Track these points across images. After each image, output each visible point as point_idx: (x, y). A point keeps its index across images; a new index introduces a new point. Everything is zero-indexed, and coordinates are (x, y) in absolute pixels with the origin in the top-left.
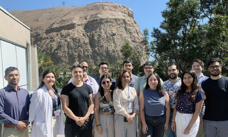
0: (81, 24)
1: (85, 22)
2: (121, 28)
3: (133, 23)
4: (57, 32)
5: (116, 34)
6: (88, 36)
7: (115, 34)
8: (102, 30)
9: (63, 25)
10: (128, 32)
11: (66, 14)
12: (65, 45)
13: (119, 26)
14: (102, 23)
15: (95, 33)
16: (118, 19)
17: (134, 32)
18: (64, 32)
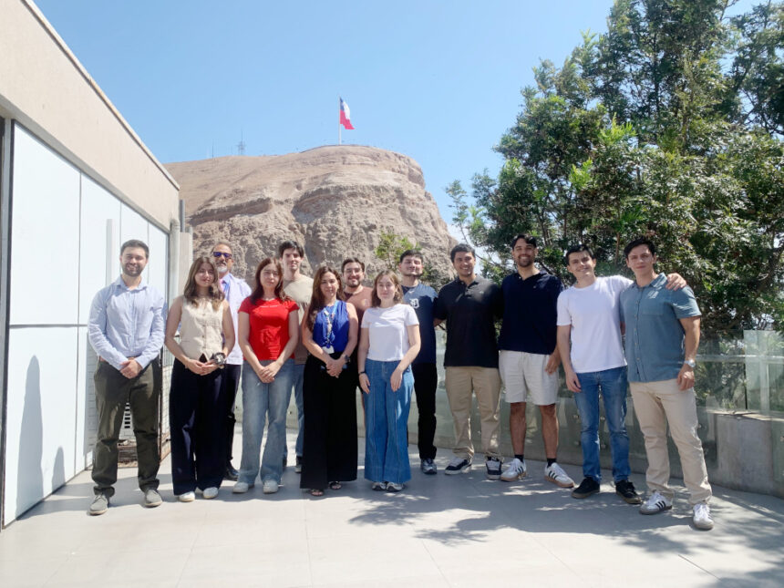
0: (287, 201)
1: (295, 194)
2: (390, 210)
3: (422, 196)
4: (220, 220)
5: (378, 226)
6: (302, 231)
7: (375, 227)
8: (340, 217)
9: (238, 202)
10: (410, 222)
11: (247, 176)
12: (240, 254)
13: (383, 206)
14: (340, 198)
15: (322, 222)
16: (383, 187)
17: (426, 222)
18: (239, 221)
